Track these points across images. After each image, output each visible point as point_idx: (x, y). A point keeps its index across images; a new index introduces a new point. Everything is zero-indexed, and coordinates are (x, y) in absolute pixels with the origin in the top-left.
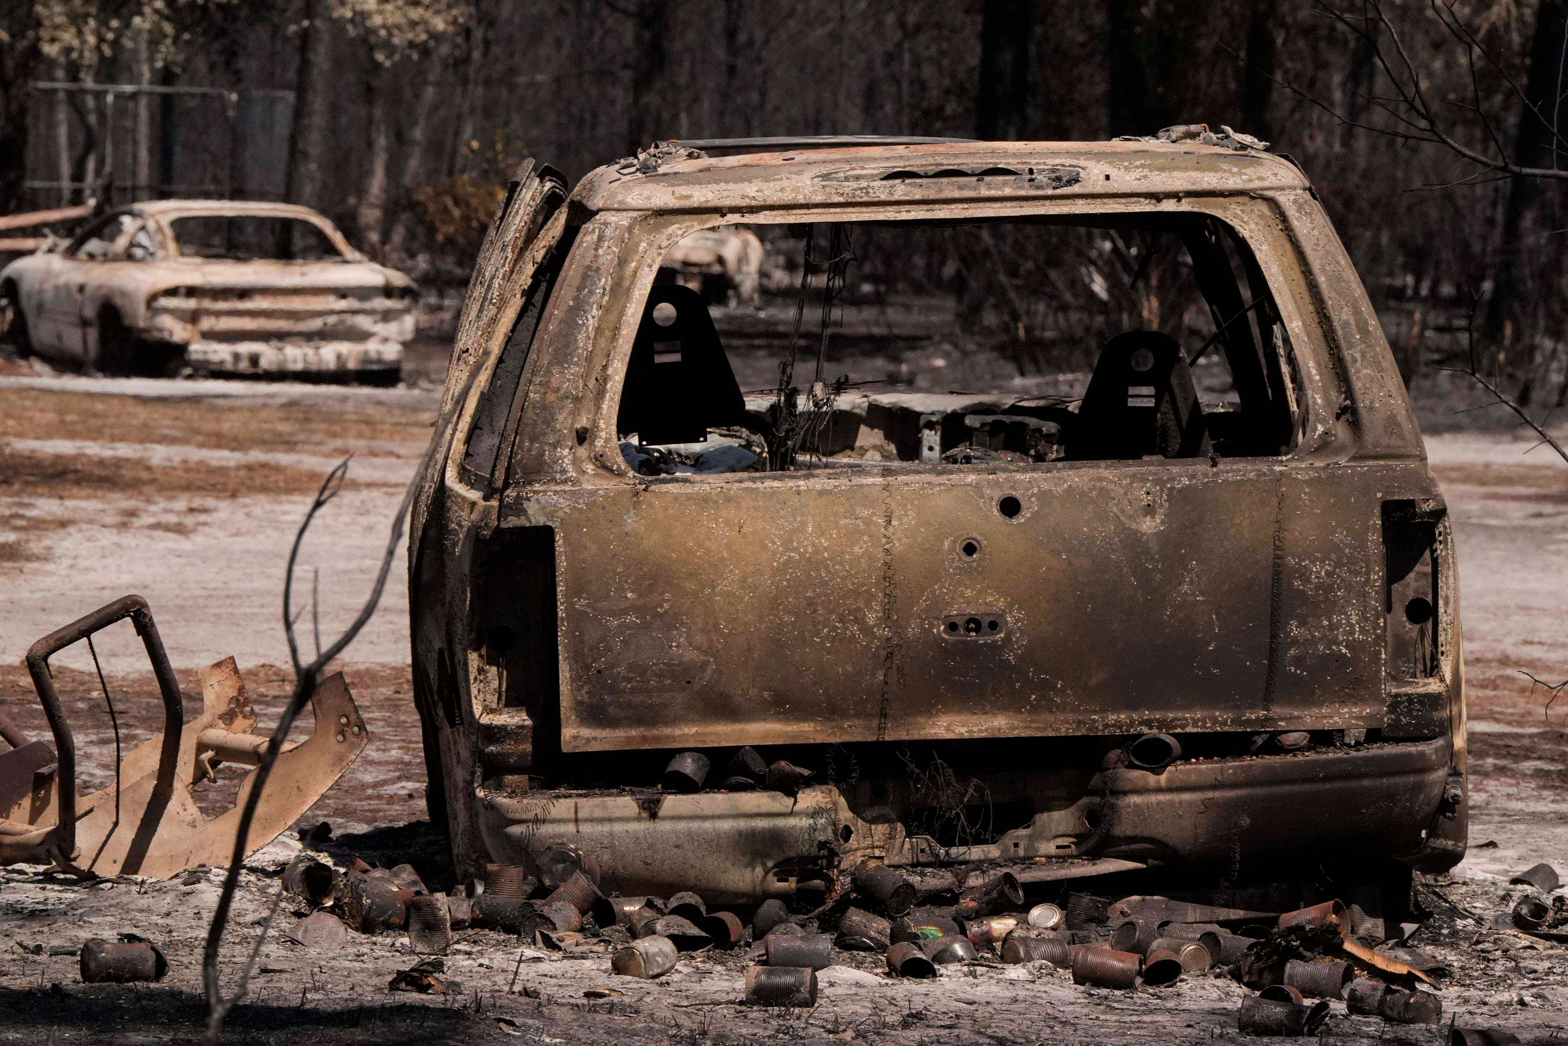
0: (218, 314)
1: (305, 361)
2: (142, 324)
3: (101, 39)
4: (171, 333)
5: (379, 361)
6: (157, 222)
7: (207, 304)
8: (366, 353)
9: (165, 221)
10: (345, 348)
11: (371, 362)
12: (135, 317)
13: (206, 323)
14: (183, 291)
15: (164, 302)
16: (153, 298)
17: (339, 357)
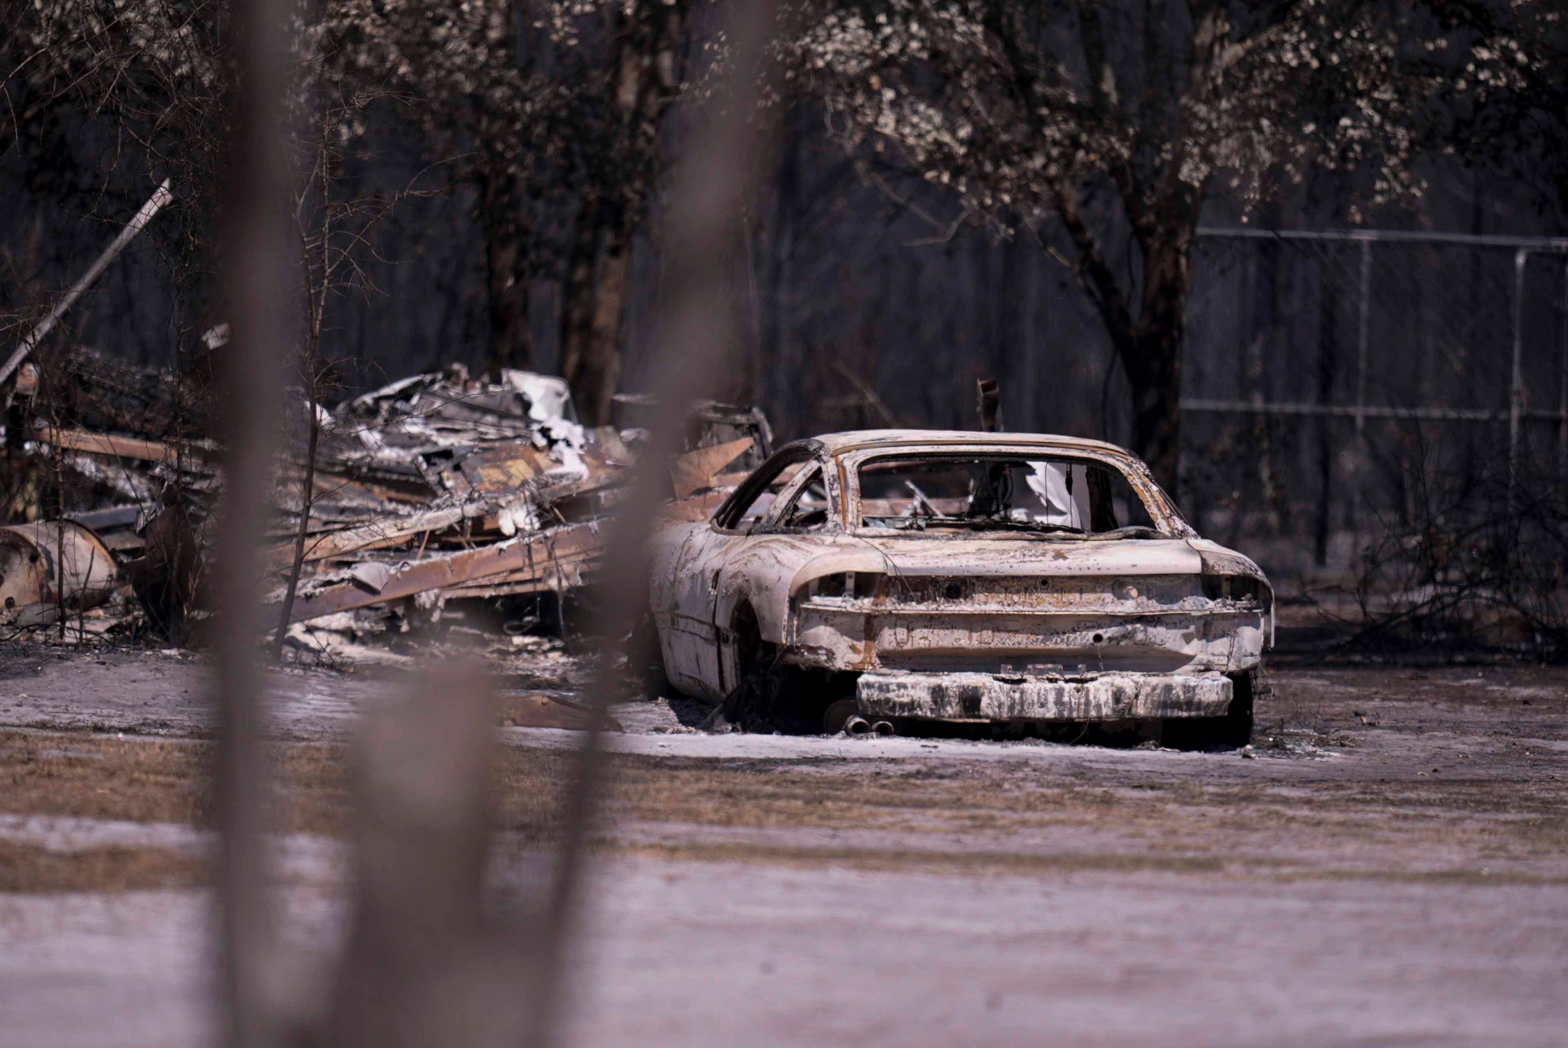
0: (910, 622)
1: (1059, 702)
2: (784, 639)
3: (1281, 150)
4: (830, 654)
5: (1189, 704)
6: (840, 466)
7: (890, 605)
8: (1168, 688)
9: (850, 463)
10: (1127, 681)
11: (1177, 705)
12: (775, 626)
13: (889, 639)
14: (850, 583)
15: (819, 601)
16: (802, 593)
17: (1118, 695)
